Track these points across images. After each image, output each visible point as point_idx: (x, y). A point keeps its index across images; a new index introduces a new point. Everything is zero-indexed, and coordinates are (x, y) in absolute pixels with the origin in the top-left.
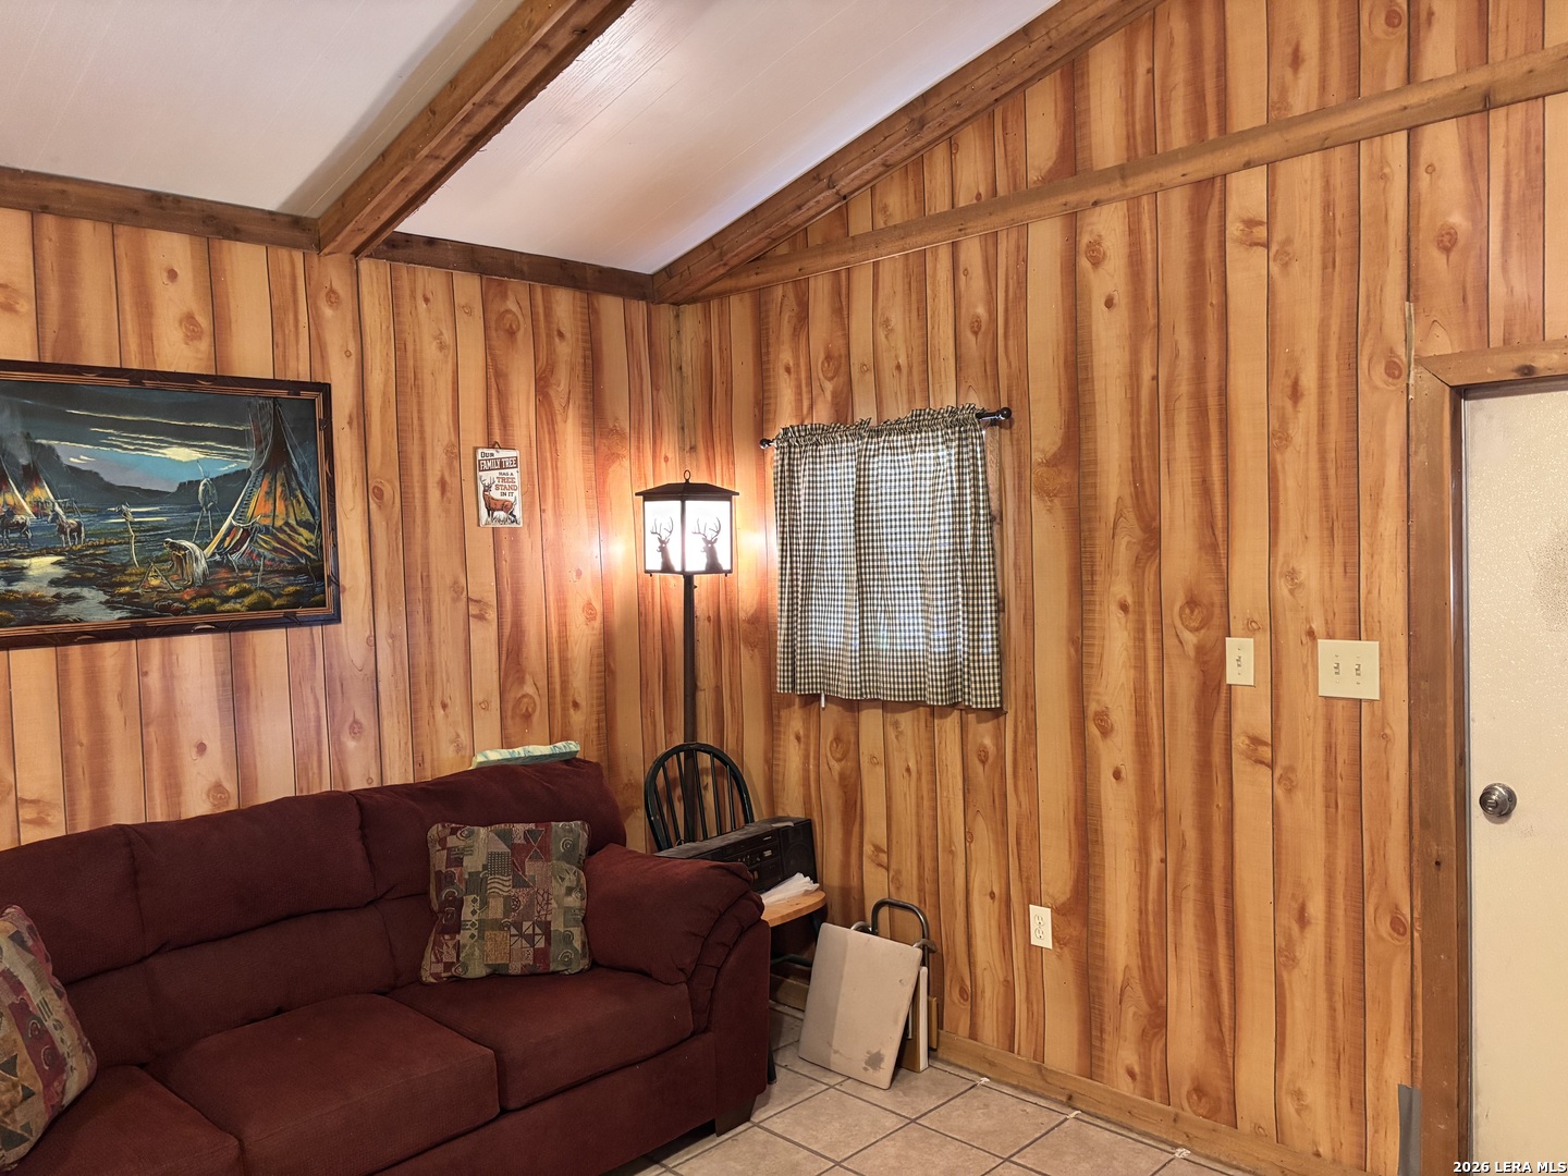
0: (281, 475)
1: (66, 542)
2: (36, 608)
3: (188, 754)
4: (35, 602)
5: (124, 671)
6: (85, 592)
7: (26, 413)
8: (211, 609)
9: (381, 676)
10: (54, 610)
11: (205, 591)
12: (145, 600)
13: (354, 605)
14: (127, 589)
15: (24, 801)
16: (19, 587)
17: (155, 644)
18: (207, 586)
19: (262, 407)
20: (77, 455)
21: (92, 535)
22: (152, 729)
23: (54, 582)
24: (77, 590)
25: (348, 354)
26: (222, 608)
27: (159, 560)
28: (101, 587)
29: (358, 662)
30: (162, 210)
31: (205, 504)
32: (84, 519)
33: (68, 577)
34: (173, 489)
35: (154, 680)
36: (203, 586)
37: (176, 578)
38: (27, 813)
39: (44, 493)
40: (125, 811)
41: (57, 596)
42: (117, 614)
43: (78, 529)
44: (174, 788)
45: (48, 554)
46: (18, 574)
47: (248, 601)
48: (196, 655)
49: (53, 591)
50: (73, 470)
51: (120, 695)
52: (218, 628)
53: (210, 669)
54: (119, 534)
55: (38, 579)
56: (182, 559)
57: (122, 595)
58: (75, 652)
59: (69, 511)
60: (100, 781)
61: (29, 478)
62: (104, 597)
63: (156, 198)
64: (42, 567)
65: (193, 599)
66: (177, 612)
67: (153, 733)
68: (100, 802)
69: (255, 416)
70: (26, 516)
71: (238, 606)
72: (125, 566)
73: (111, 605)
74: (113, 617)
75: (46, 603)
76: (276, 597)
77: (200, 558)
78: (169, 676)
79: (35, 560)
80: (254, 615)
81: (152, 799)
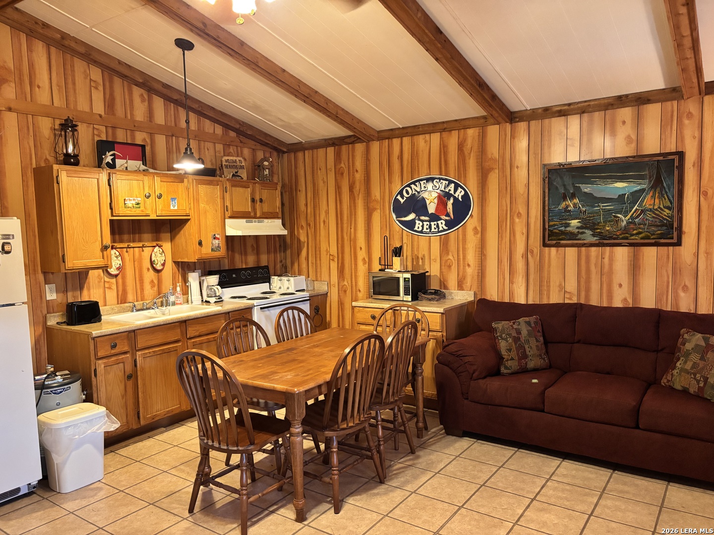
0: (658, 189)
1: (582, 216)
2: (572, 236)
3: (615, 287)
4: (572, 233)
5: (597, 257)
6: (586, 231)
7: (573, 177)
8: (627, 238)
9: (699, 269)
10: (577, 236)
11: (625, 232)
12: (604, 234)
13: (689, 239)
14: (599, 230)
15: (567, 292)
16: (568, 229)
17: (608, 249)
18: (626, 230)
19: (652, 164)
20: (586, 188)
21: (589, 213)
22: (604, 276)
23: (578, 228)
24: (584, 230)
25: (694, 137)
26: (631, 238)
27: (610, 221)
28: (591, 230)
29: (689, 262)
30: (621, 101)
31: (627, 202)
32: (588, 208)
33: (581, 226)
34: (616, 197)
35: (606, 260)
36: (624, 230)
37: (615, 227)
38: (567, 296)
39: (576, 201)
40: (594, 301)
41: (578, 232)
42: (595, 238)
43: (585, 211)
44: (610, 297)
45: (577, 219)
46: (568, 225)
47: (641, 236)
48: (622, 254)
49: (577, 230)
50: (585, 193)
51: (595, 264)
52: (631, 245)
53: (626, 258)
54: (598, 213)
55: (573, 227)
56: (618, 221)
57: (597, 232)
58: (583, 249)
59: (583, 206)
60: (588, 290)
61: (573, 196)
62: (591, 233)
63: (620, 98)
64: (575, 223)
65: (620, 234)
66: (615, 239)
67: (605, 278)
68: (587, 296)
69: (649, 168)
70: (571, 208)
71: (637, 238)
72: (599, 223)
73: (594, 235)
74: (594, 240)
75: (575, 234)
76: (652, 235)
77: (624, 220)
78: (611, 259)
79: (572, 221)
80: (642, 241)
81: (603, 299)
